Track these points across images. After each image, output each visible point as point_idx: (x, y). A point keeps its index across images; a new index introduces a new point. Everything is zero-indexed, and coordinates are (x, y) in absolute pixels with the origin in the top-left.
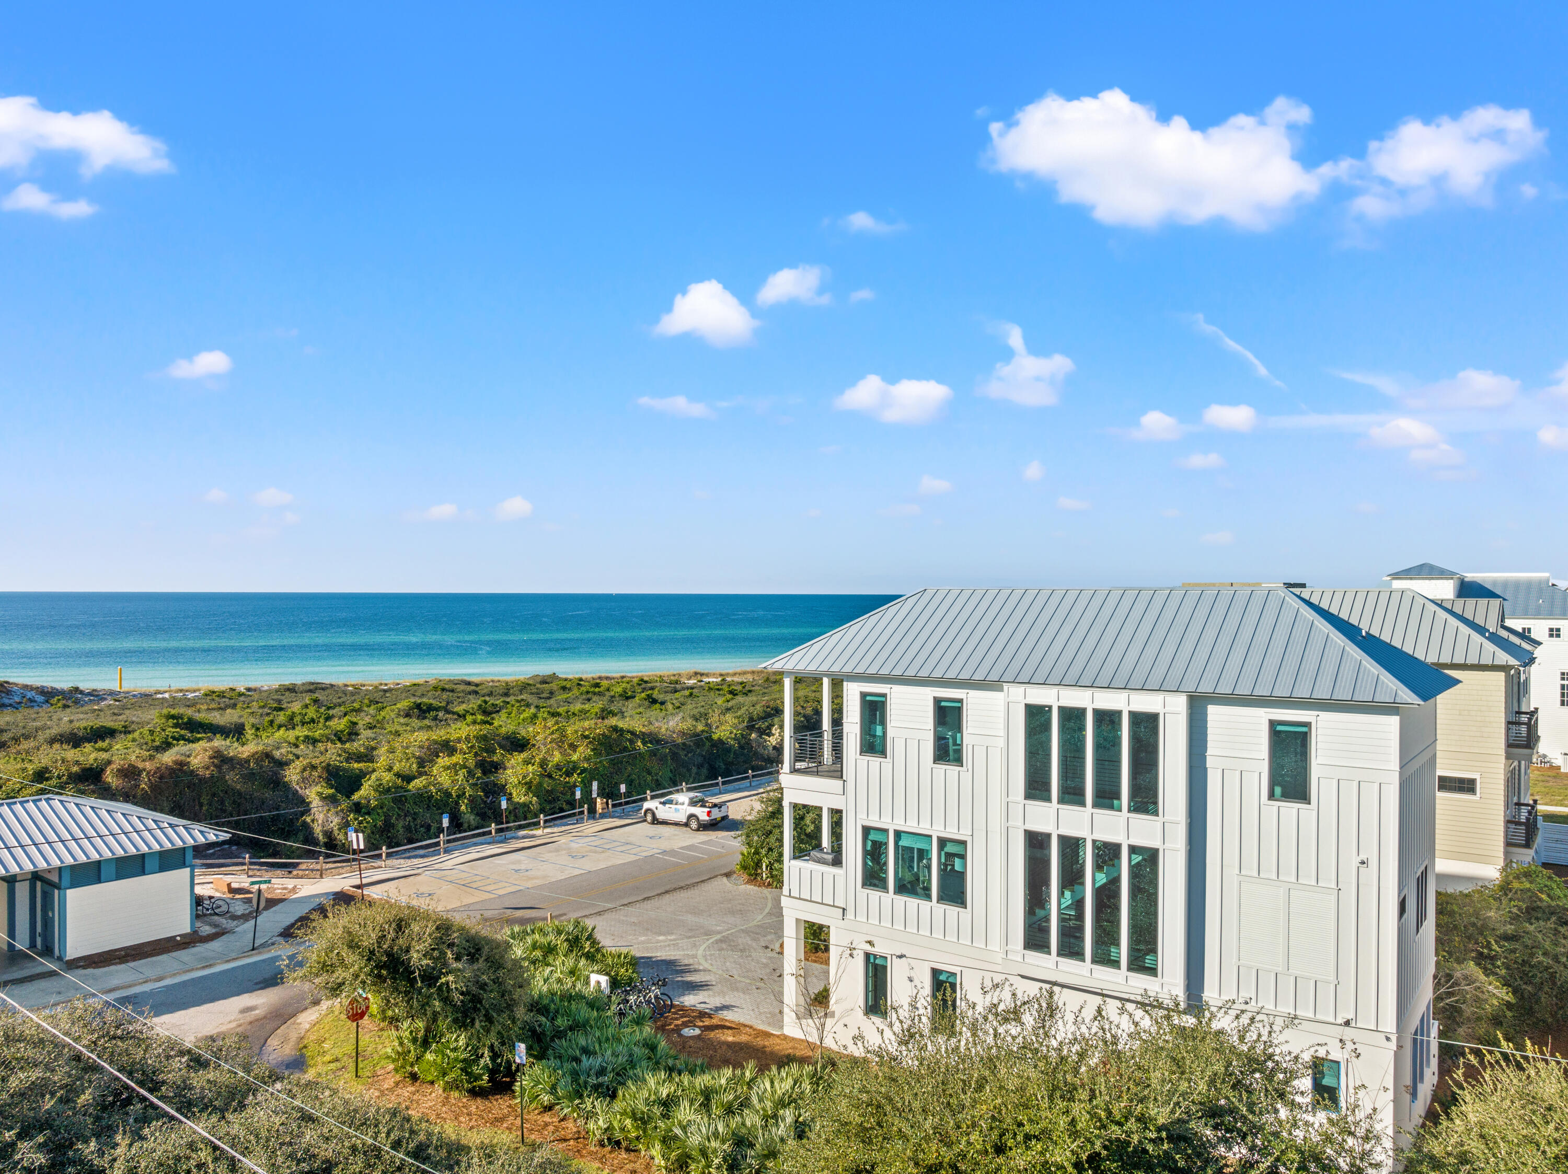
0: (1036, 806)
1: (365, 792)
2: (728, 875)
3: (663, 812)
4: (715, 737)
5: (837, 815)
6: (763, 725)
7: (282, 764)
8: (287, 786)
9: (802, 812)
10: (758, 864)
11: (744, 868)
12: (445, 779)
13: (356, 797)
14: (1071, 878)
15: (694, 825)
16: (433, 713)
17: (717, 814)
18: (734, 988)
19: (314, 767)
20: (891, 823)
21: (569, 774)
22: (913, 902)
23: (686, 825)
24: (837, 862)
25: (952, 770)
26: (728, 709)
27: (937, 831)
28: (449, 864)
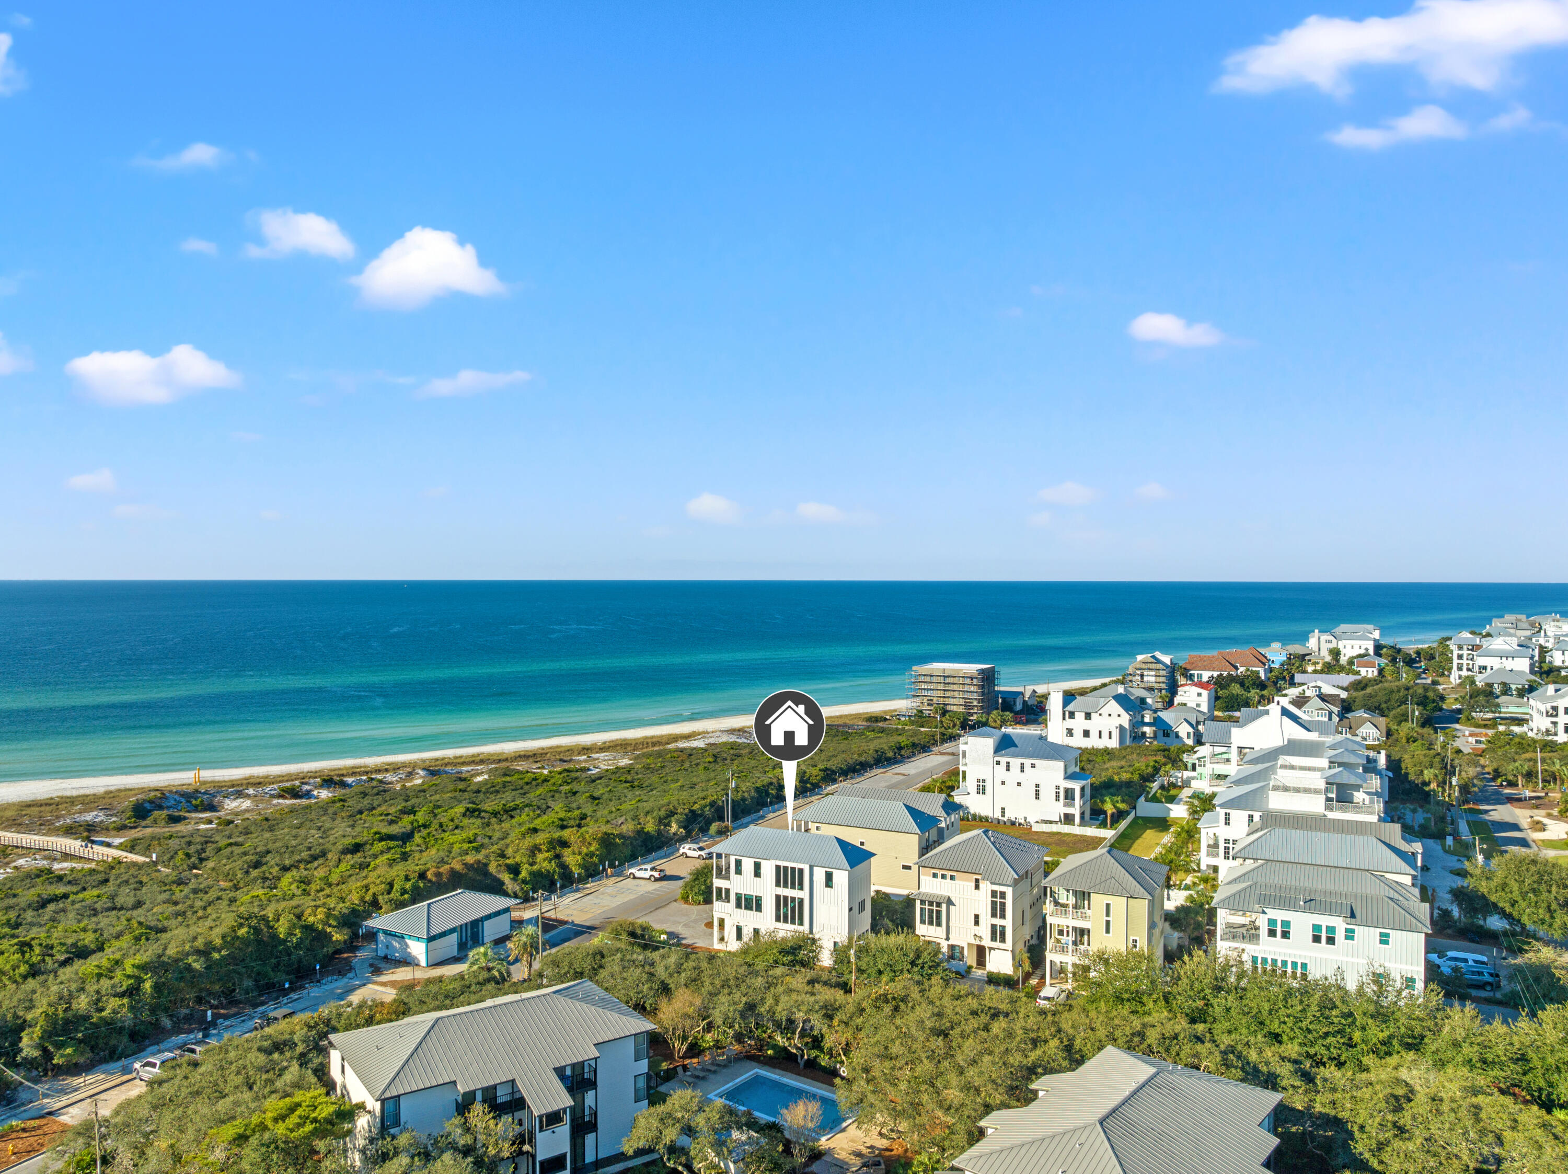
0: (778, 888)
1: (524, 874)
2: (675, 901)
3: (638, 874)
4: (646, 830)
5: (728, 891)
6: (666, 821)
7: (486, 865)
8: (491, 874)
9: (719, 890)
10: (688, 897)
11: (683, 898)
12: (545, 864)
13: (520, 876)
14: (786, 905)
15: (653, 879)
16: (477, 813)
17: (662, 874)
18: (695, 938)
19: (500, 865)
20: (743, 892)
21: (591, 857)
22: (749, 912)
23: (649, 879)
24: (729, 902)
25: (758, 879)
26: (648, 813)
27: (755, 894)
28: (566, 902)
